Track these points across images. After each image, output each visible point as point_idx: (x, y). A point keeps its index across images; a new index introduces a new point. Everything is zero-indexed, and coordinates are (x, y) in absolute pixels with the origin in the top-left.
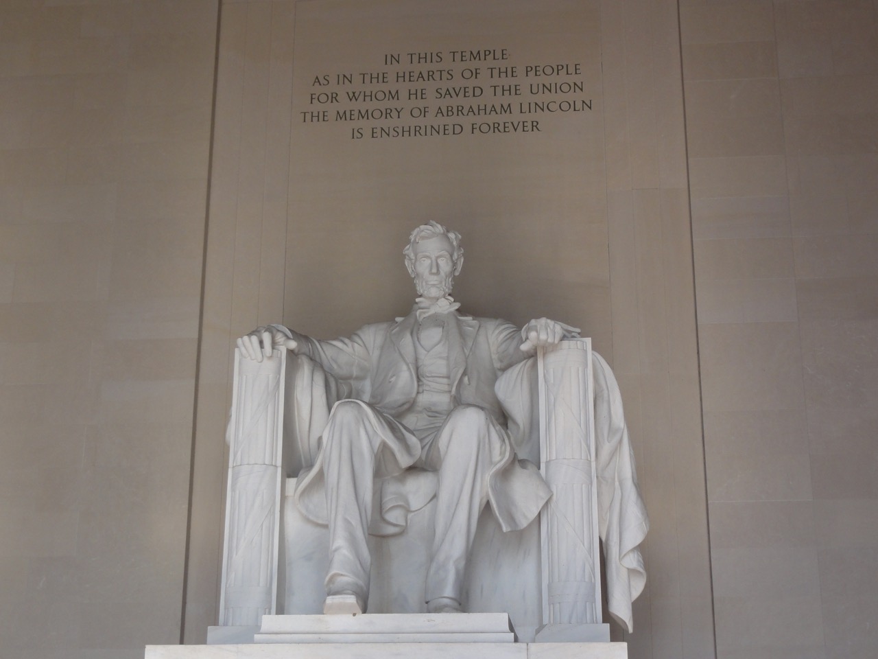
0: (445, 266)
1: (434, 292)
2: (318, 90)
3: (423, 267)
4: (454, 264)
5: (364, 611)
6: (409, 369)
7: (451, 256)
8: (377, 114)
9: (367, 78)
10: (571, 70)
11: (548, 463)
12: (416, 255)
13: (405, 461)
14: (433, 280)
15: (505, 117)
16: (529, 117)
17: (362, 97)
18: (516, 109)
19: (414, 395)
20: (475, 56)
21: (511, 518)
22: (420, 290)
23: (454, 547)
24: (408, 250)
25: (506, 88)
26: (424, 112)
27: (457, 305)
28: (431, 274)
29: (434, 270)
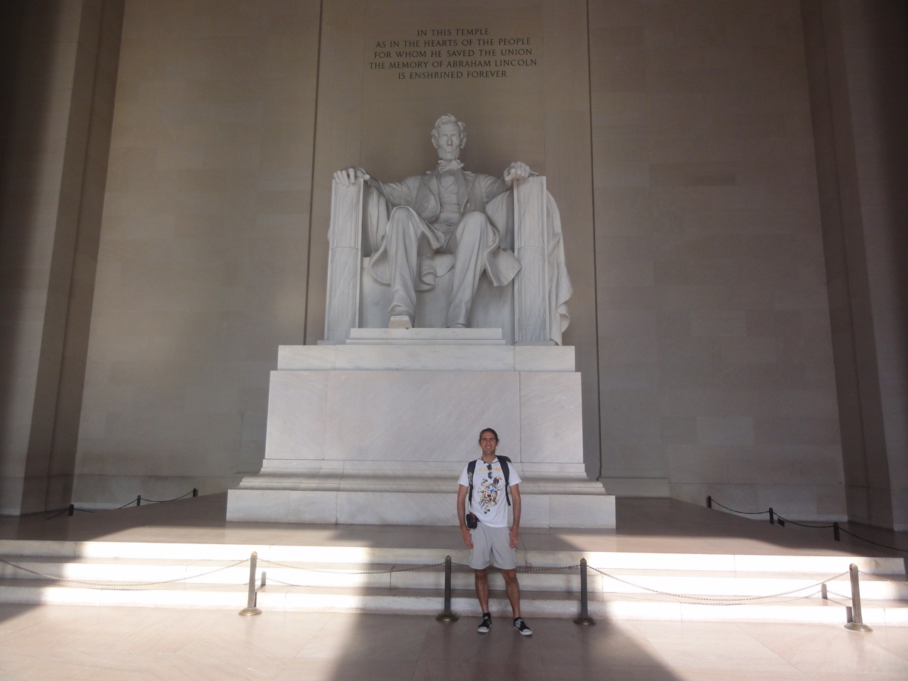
0: (456, 141)
1: (449, 156)
2: (379, 50)
3: (443, 141)
4: (461, 141)
5: (413, 327)
6: (435, 198)
7: (460, 135)
8: (413, 65)
9: (408, 44)
10: (525, 41)
11: (519, 249)
12: (439, 135)
13: (435, 245)
14: (449, 149)
15: (487, 68)
16: (501, 69)
17: (404, 55)
18: (493, 63)
19: (438, 212)
20: (471, 32)
21: (499, 279)
22: (441, 155)
23: (465, 294)
24: (434, 132)
25: (488, 51)
26: (440, 64)
27: (462, 165)
28: (448, 145)
29: (450, 143)
